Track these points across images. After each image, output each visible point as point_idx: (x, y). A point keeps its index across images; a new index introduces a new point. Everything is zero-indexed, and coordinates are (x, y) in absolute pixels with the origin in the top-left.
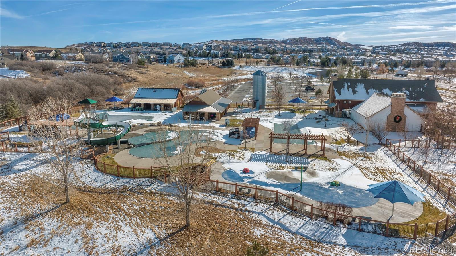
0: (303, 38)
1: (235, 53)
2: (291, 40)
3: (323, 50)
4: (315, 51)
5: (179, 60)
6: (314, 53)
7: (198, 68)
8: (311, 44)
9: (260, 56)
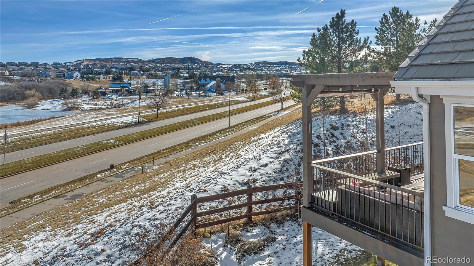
0: (170, 57)
1: (116, 71)
2: (159, 59)
3: (188, 68)
4: (182, 69)
5: (77, 76)
6: (181, 71)
7: (97, 81)
8: (177, 63)
9: (136, 73)
